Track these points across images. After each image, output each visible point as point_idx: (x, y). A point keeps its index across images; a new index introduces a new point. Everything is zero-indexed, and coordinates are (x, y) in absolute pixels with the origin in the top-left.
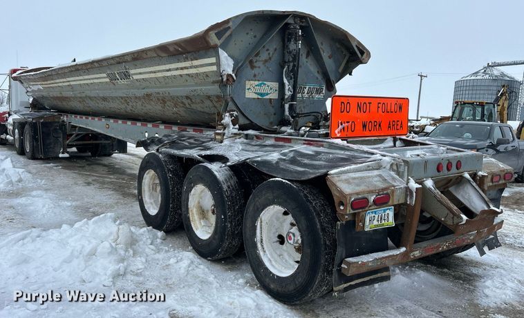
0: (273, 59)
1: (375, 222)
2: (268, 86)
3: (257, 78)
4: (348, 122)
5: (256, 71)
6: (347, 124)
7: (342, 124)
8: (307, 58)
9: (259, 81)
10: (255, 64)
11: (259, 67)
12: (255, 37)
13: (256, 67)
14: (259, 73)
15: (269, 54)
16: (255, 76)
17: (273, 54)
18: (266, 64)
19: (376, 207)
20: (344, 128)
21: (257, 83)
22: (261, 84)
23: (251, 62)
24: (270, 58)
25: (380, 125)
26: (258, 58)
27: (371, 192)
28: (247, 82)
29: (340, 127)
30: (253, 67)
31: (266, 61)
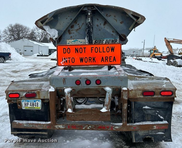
0: (81, 29)
1: (29, 106)
2: (80, 41)
3: (73, 38)
4: (69, 58)
5: (72, 35)
6: (69, 59)
7: (65, 59)
8: (104, 25)
9: (74, 39)
10: (71, 32)
11: (74, 33)
12: (71, 19)
13: (71, 33)
14: (74, 36)
15: (79, 26)
16: (71, 37)
17: (82, 26)
18: (78, 31)
19: (26, 98)
20: (66, 61)
21: (72, 40)
22: (75, 41)
23: (69, 31)
24: (80, 28)
25: (94, 59)
26: (73, 29)
27: (23, 91)
28: (67, 40)
29: (64, 60)
30: (70, 33)
31: (77, 30)
